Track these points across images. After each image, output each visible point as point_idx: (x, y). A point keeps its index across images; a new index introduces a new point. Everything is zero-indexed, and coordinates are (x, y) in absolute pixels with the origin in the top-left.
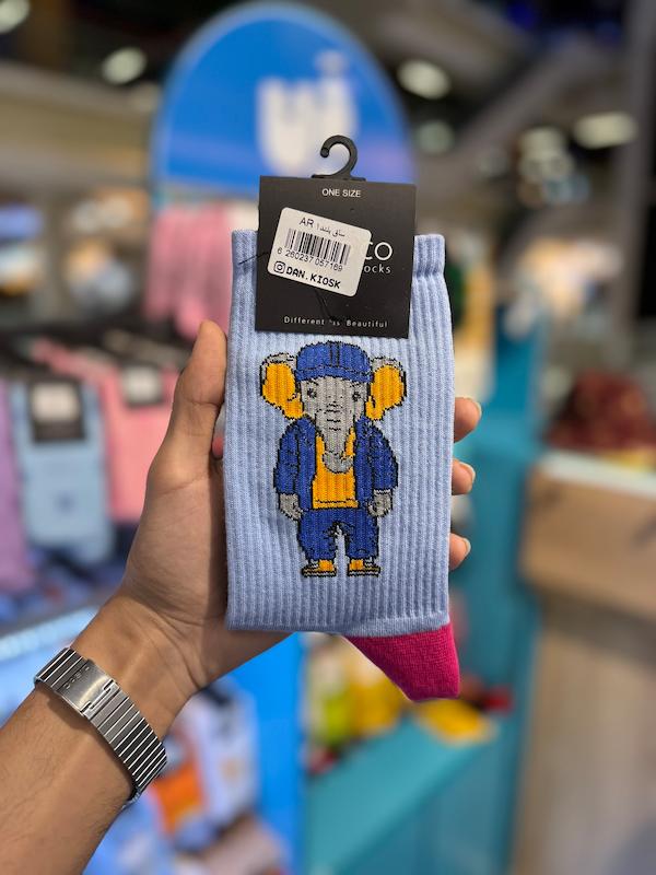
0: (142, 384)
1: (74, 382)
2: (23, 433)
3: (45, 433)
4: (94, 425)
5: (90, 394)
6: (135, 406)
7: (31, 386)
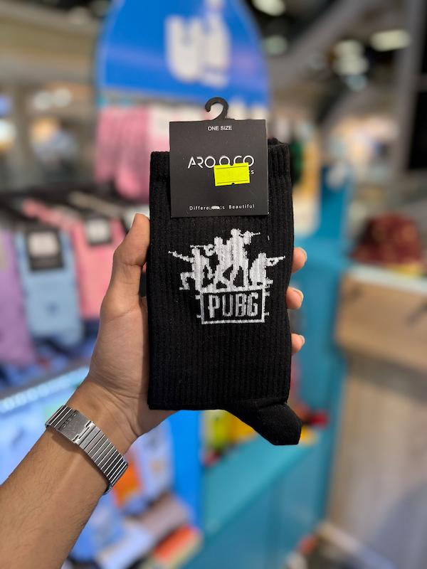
0: (98, 230)
1: (54, 230)
2: (24, 265)
3: (38, 264)
4: (69, 258)
5: (65, 237)
6: (94, 244)
7: (27, 234)
